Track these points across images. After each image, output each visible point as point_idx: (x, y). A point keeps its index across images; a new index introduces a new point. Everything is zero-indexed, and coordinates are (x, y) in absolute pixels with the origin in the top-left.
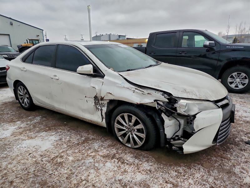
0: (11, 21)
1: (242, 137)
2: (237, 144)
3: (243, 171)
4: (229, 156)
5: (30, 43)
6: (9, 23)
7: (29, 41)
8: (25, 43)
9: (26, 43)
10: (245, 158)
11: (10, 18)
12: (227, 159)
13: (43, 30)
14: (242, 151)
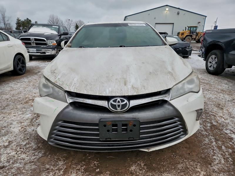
0: (179, 10)
5: (188, 30)
6: (177, 13)
7: (187, 28)
8: (183, 30)
9: (185, 30)
11: (179, 9)
13: (206, 17)
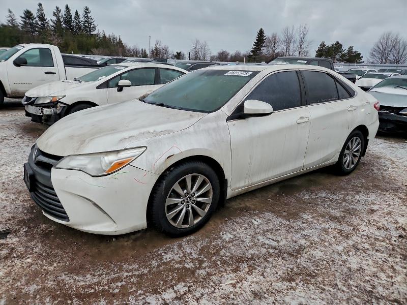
1: (17, 239)
2: (22, 222)
3: (7, 199)
4: (25, 204)
10: (6, 210)
12: (26, 200)
14: (12, 217)
